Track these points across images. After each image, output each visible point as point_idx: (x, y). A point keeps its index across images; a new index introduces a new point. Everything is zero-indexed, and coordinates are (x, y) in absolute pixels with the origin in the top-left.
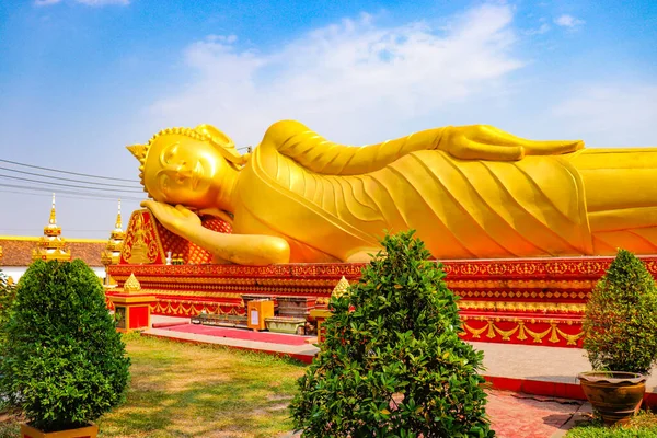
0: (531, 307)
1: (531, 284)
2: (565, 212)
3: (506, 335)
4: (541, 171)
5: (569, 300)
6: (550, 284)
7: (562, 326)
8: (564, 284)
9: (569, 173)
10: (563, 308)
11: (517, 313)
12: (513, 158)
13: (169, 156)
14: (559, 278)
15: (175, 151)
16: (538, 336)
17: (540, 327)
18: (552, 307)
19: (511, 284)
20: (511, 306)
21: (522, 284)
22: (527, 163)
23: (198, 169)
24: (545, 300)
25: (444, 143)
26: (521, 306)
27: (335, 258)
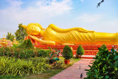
0: (90, 51)
1: (90, 48)
2: (93, 39)
3: (87, 54)
4: (90, 34)
5: (94, 50)
6: (92, 48)
7: (94, 53)
8: (94, 48)
9: (93, 35)
10: (94, 51)
11: (88, 51)
12: (87, 33)
13: (32, 28)
14: (93, 47)
15: (33, 27)
16: (91, 54)
17: (91, 53)
18: (92, 51)
19: (87, 48)
20: (87, 51)
21: (89, 48)
22: (88, 33)
23: (37, 30)
24: (91, 50)
25: (77, 30)
26: (89, 51)
27: (61, 44)
